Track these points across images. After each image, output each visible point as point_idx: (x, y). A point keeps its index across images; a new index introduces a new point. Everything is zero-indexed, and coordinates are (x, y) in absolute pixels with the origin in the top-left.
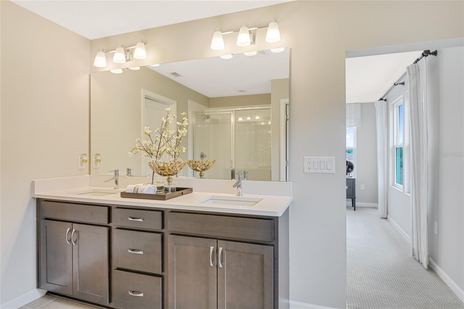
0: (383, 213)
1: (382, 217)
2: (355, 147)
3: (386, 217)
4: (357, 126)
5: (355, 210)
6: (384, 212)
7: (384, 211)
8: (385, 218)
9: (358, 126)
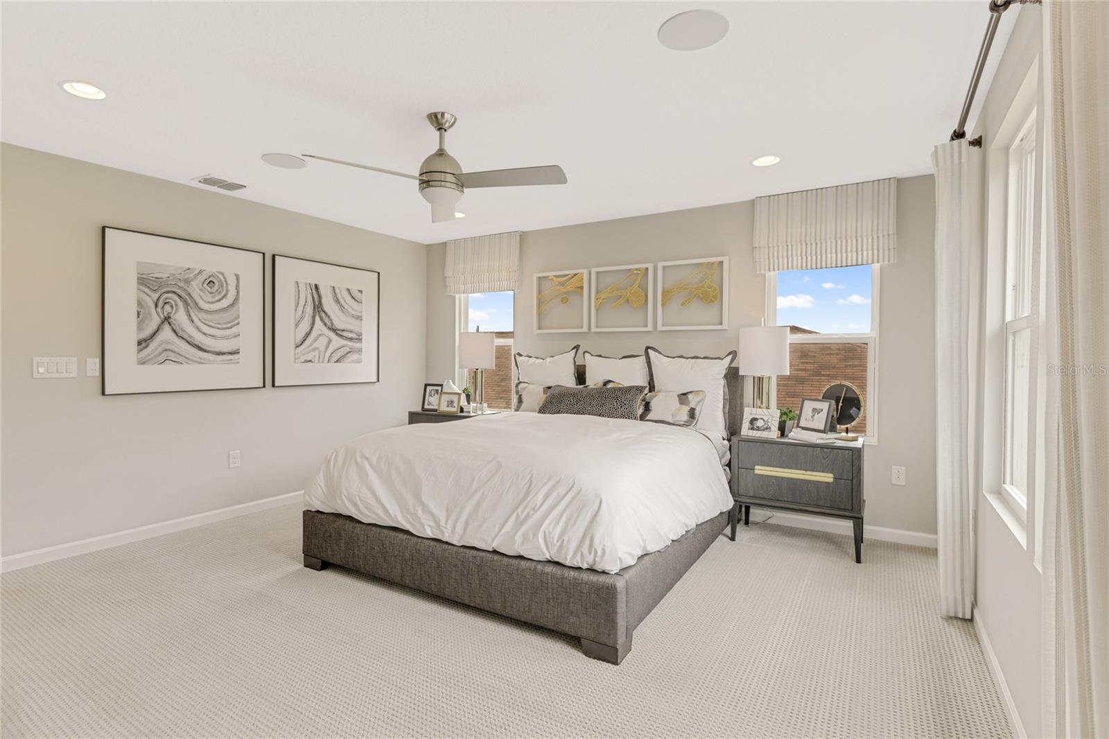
0: (955, 599)
1: (952, 614)
2: (876, 334)
3: (968, 616)
4: (881, 263)
5: (858, 560)
6: (959, 597)
7: (959, 590)
8: (966, 620)
9: (883, 262)
